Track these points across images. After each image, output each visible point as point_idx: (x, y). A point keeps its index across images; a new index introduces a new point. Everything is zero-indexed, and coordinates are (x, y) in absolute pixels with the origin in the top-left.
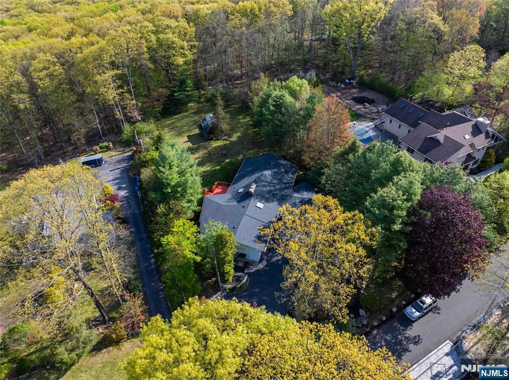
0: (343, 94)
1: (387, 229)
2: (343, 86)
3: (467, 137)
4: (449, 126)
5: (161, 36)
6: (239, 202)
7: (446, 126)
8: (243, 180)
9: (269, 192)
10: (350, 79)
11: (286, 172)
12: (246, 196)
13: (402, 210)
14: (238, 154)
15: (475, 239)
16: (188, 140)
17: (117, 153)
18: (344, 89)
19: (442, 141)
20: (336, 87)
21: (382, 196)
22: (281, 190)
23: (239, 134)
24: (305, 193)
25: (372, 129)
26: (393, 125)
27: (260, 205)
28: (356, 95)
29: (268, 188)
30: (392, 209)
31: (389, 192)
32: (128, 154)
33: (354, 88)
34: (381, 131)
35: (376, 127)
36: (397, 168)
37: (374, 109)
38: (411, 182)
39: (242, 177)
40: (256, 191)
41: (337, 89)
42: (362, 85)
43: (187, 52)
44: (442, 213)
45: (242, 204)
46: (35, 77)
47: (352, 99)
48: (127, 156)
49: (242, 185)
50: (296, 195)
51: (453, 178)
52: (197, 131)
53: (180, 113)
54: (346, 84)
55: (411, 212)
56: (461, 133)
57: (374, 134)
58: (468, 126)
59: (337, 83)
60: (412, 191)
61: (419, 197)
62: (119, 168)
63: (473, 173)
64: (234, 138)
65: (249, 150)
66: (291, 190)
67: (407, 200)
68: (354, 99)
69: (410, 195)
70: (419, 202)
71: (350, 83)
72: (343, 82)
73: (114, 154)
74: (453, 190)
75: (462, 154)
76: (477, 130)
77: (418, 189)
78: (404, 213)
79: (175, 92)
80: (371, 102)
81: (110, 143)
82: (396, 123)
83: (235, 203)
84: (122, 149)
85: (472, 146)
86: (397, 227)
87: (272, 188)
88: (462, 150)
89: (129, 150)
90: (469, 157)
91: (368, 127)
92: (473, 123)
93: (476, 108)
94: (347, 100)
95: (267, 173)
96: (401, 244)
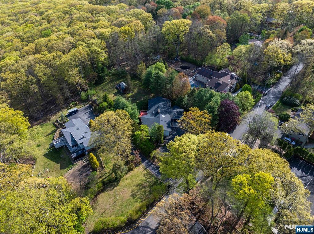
0: (175, 65)
1: (213, 114)
2: (174, 61)
3: (229, 80)
4: (222, 77)
5: (92, 48)
6: (155, 116)
7: (221, 77)
8: (152, 108)
9: (165, 111)
10: (177, 58)
11: (167, 103)
12: (157, 114)
13: (216, 108)
14: (141, 98)
15: (237, 113)
16: (114, 95)
17: (82, 106)
18: (175, 63)
19: (221, 84)
20: (171, 62)
21: (210, 105)
22: (168, 109)
23: (136, 89)
24: (177, 109)
25: (193, 80)
26: (201, 78)
27: (163, 116)
28: (181, 65)
29: (164, 110)
30: (213, 108)
31: (211, 103)
32: (87, 106)
33: (179, 62)
34: (196, 81)
35: (194, 79)
36: (212, 96)
37: (191, 71)
38: (217, 100)
39: (150, 108)
40: (160, 111)
41: (172, 63)
42: (183, 60)
43: (104, 55)
44: (228, 107)
45: (157, 116)
46: (39, 76)
47: (180, 68)
48: (87, 107)
49: (153, 110)
50: (174, 110)
51: (228, 96)
52: (116, 91)
53: (103, 83)
54: (175, 60)
55: (219, 108)
56: (226, 80)
57: (195, 82)
58: (229, 76)
59: (171, 60)
60: (218, 102)
61: (220, 104)
62: (87, 113)
63: (233, 93)
64: (135, 91)
65: (144, 96)
66: (171, 109)
67: (217, 105)
68: (181, 67)
69: (217, 103)
70: (220, 105)
71: (177, 60)
72: (174, 59)
73: (80, 106)
74: (229, 100)
75: (229, 87)
76: (232, 77)
77: (219, 101)
78: (217, 109)
79: (100, 73)
80: (189, 68)
81: (77, 102)
82: (202, 77)
83: (154, 117)
84: (83, 104)
85: (231, 83)
86: (216, 113)
87: (165, 109)
88: (229, 86)
89: (86, 104)
90: (231, 87)
91: (191, 79)
92: (230, 75)
93: (230, 67)
94: (178, 68)
95: (161, 104)
96: (218, 118)
